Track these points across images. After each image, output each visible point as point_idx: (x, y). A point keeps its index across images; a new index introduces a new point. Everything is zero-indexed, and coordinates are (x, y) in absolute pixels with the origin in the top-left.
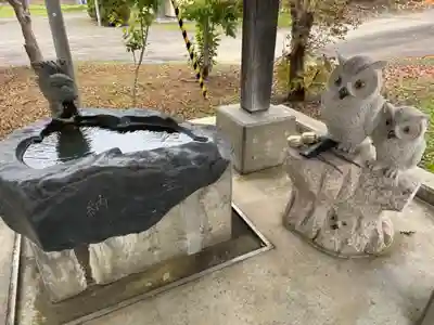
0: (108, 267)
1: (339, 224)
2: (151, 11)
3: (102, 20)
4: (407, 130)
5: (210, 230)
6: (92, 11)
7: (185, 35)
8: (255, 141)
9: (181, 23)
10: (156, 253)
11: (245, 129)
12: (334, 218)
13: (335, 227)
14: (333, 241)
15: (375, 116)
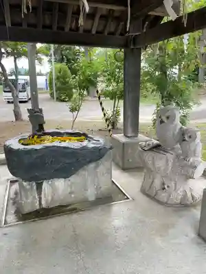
0: (50, 198)
1: (166, 187)
2: (85, 93)
3: (57, 98)
4: (190, 137)
5: (100, 188)
6: (52, 94)
7: (101, 104)
8: (130, 151)
9: (99, 98)
10: (73, 196)
11: (124, 144)
12: (164, 184)
13: (164, 189)
14: (163, 196)
15: (177, 131)
